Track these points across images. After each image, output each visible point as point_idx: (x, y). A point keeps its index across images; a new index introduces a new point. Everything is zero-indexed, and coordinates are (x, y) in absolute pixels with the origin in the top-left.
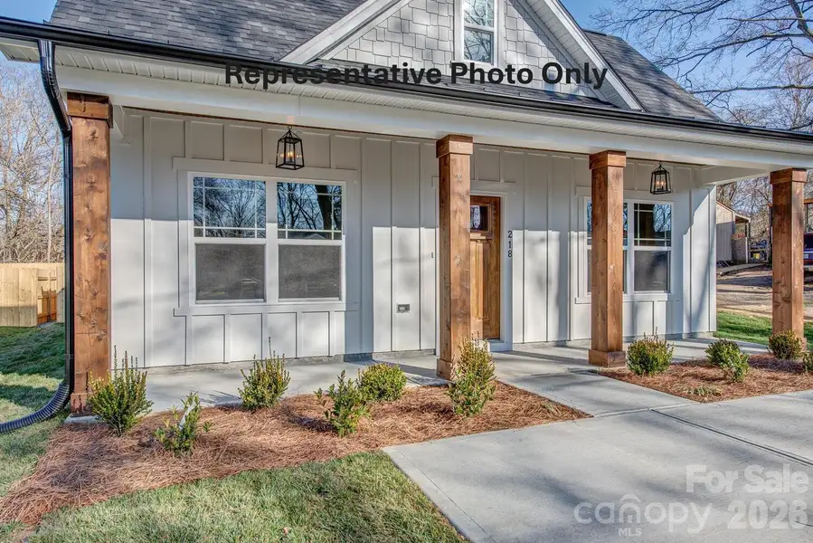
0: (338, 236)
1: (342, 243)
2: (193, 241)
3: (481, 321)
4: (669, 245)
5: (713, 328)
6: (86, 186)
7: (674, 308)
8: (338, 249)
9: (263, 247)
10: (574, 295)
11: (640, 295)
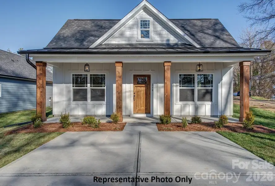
0: (104, 86)
1: (105, 88)
2: (72, 88)
3: (145, 108)
4: (212, 86)
5: (232, 114)
6: (39, 79)
7: (214, 107)
8: (104, 89)
9: (87, 89)
10: (175, 102)
11: (199, 103)
